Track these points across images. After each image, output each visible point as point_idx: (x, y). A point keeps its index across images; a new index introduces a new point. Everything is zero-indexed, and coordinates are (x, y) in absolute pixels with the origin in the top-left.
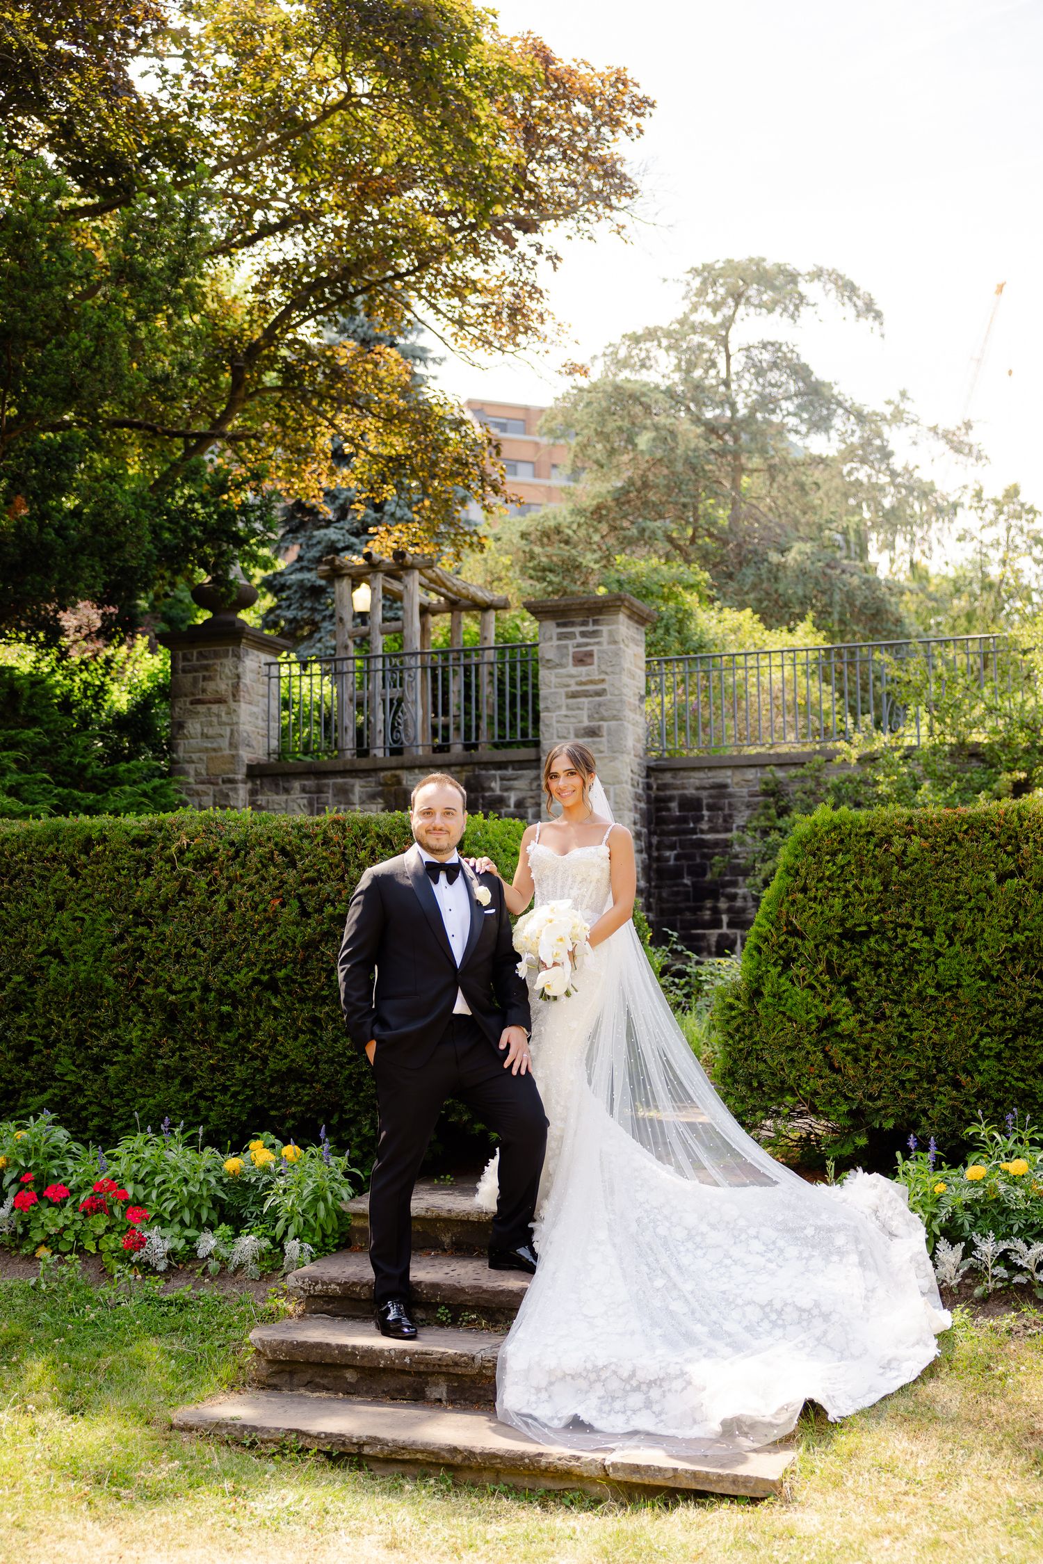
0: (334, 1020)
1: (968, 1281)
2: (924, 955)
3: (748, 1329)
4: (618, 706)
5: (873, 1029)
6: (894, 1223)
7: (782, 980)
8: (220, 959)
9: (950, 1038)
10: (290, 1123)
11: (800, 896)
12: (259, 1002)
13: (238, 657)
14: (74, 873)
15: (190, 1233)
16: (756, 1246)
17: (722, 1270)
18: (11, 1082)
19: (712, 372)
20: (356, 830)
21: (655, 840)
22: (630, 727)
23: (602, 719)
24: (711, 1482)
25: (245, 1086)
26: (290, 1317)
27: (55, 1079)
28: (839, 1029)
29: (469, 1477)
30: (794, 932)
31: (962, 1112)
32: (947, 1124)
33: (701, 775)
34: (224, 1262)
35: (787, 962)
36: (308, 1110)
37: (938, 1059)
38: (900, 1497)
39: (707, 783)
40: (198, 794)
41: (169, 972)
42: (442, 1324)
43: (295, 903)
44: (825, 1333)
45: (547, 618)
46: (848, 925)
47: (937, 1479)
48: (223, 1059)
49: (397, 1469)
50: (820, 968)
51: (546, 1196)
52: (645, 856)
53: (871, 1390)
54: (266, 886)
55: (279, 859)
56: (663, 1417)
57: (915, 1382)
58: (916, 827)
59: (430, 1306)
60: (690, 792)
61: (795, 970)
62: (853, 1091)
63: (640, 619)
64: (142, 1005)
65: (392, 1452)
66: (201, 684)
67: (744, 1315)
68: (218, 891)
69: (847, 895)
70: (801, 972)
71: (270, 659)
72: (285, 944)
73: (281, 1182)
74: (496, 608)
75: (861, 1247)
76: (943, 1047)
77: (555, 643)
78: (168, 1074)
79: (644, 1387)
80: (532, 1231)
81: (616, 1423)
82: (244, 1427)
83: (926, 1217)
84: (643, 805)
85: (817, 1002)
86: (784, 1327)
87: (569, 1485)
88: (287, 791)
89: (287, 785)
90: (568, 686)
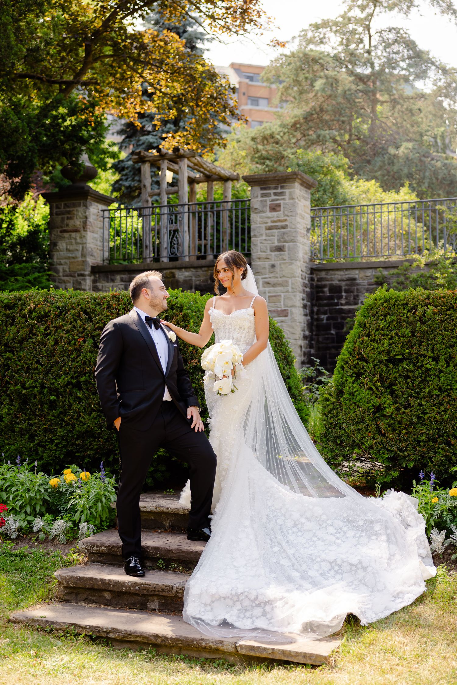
1: (449, 551)
2: (433, 372)
3: (322, 575)
4: (294, 234)
5: (404, 413)
6: (409, 519)
7: (355, 385)
8: (50, 370)
9: (446, 418)
10: (87, 460)
11: (366, 338)
12: (71, 394)
13: (86, 207)
15: (29, 518)
16: (331, 530)
17: (311, 543)
19: (361, 46)
20: (125, 301)
21: (315, 309)
22: (301, 246)
23: (285, 242)
24: (292, 656)
25: (63, 440)
26: (80, 564)
28: (385, 412)
29: (165, 651)
30: (362, 359)
31: (451, 459)
32: (442, 465)
33: (342, 273)
34: (47, 534)
35: (358, 375)
36: (96, 453)
37: (439, 429)
38: (395, 667)
39: (345, 277)
40: (64, 282)
41: (24, 377)
42: (160, 569)
43: (91, 340)
44: (364, 577)
45: (255, 185)
46: (392, 355)
47: (416, 658)
48: (51, 425)
49: (127, 646)
50: (376, 379)
51: (218, 501)
52: (309, 318)
53: (386, 609)
54: (75, 331)
55: (83, 316)
56: (272, 621)
57: (411, 605)
58: (431, 301)
59: (154, 560)
60: (335, 282)
61: (362, 379)
62: (392, 446)
63: (307, 185)
64: (8, 396)
65: (124, 637)
66: (66, 221)
67: (320, 567)
68: (49, 334)
69: (391, 338)
70: (365, 381)
71: (104, 207)
72: (85, 363)
73: (78, 491)
74: (232, 180)
75: (389, 531)
76: (441, 423)
77: (260, 199)
78: (22, 433)
79: (262, 605)
80: (210, 519)
81: (247, 624)
82: (47, 621)
83: (427, 516)
84: (308, 290)
85: (373, 397)
86: (342, 574)
87: (217, 656)
88: (113, 281)
89: (113, 277)
90: (267, 223)
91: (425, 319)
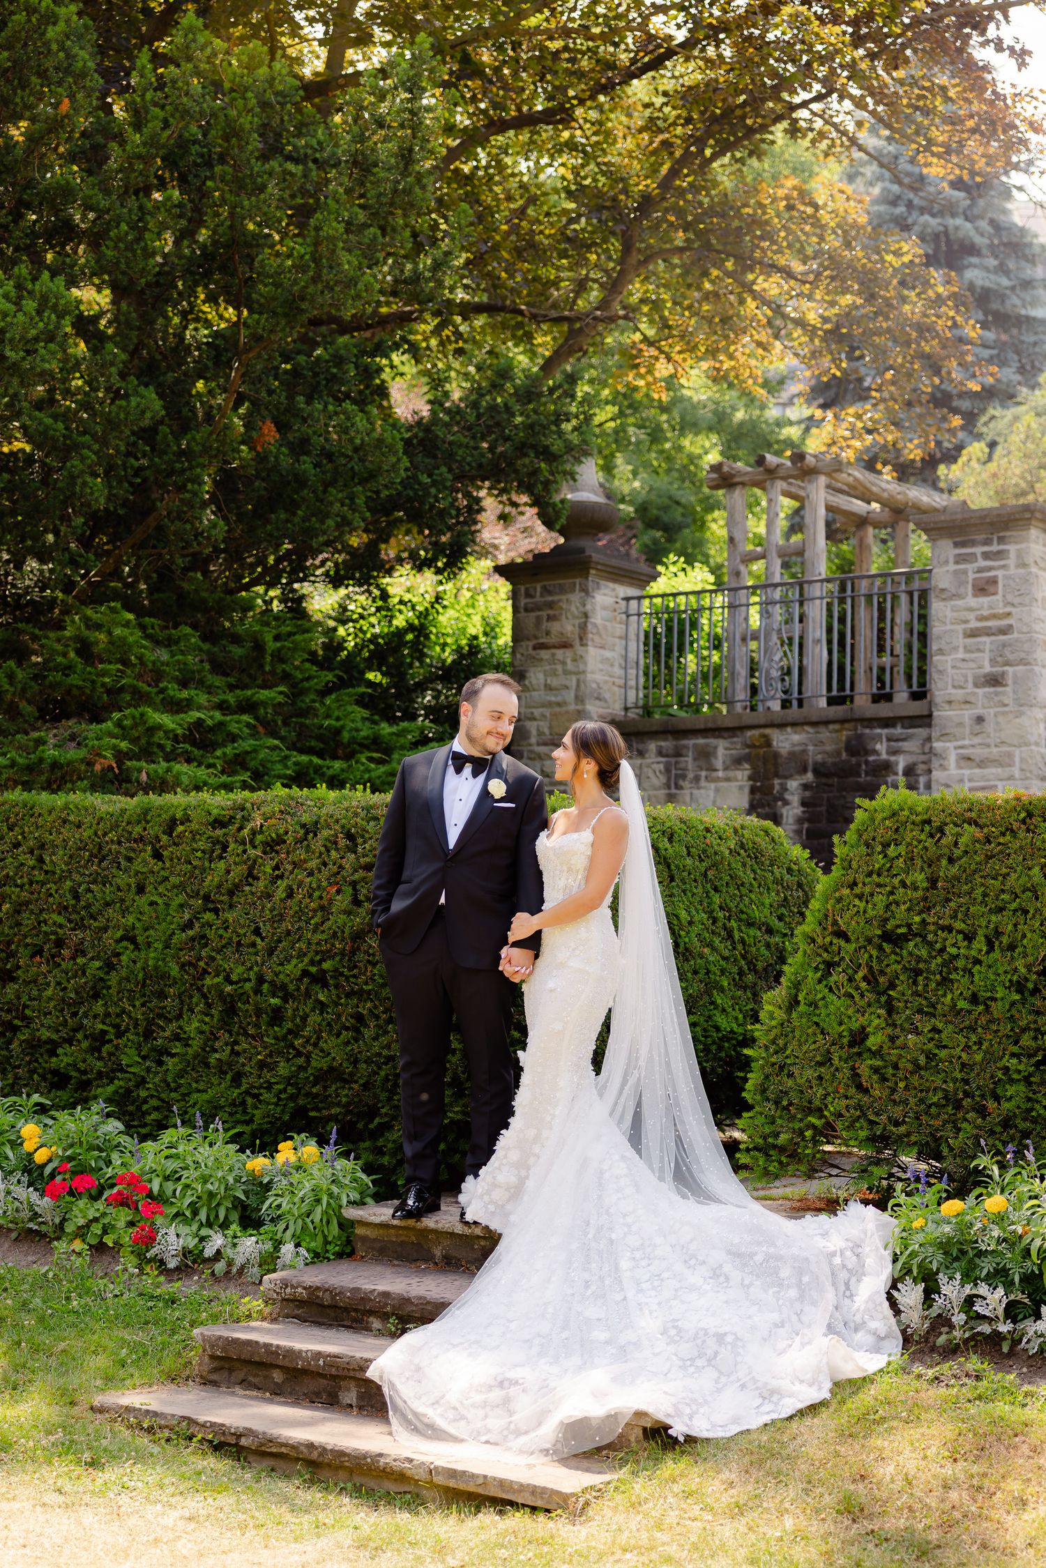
0: (377, 1017)
2: (960, 963)
4: (1027, 646)
5: (905, 1046)
7: (820, 987)
8: (275, 948)
9: (980, 1057)
11: (846, 891)
12: (308, 994)
13: (587, 592)
14: (157, 855)
18: (85, 1072)
23: (1007, 664)
25: (289, 1084)
26: (263, 1319)
27: (123, 1071)
28: (869, 1044)
29: (325, 1474)
30: (842, 935)
34: (229, 1262)
35: (830, 965)
36: (348, 1112)
37: (966, 1081)
41: (230, 961)
43: (349, 890)
45: (942, 537)
46: (889, 926)
48: (270, 1055)
50: (860, 974)
54: (325, 871)
55: (343, 842)
58: (975, 814)
61: (835, 976)
62: (878, 1115)
64: (204, 996)
66: (545, 625)
68: (281, 877)
69: (892, 893)
70: (841, 979)
71: (631, 592)
72: (335, 934)
73: (284, 1182)
77: (952, 567)
78: (221, 1069)
82: (149, 1412)
85: (851, 1012)
89: (641, 747)
90: (966, 622)
91: (957, 853)
